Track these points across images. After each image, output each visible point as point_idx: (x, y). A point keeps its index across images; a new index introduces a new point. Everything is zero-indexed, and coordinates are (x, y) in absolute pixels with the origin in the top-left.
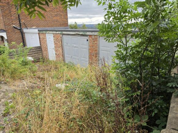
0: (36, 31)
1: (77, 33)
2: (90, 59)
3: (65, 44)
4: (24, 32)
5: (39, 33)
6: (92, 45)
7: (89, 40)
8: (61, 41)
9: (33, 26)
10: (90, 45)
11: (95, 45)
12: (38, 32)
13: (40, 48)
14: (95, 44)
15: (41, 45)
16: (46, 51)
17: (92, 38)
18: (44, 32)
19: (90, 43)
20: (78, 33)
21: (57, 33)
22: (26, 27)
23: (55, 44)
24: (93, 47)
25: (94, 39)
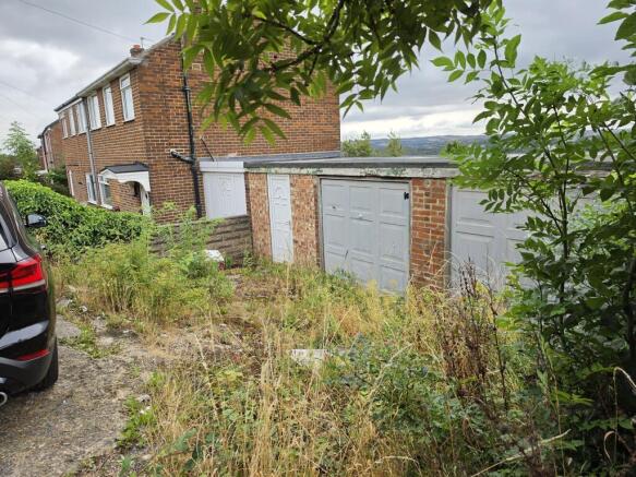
0: (239, 166)
1: (369, 171)
2: (415, 262)
3: (326, 209)
4: (202, 170)
5: (246, 173)
6: (423, 213)
7: (411, 195)
8: (316, 200)
9: (230, 150)
10: (415, 212)
11: (435, 213)
12: (244, 170)
13: (246, 222)
14: (434, 207)
15: (249, 210)
16: (265, 230)
17: (424, 189)
18: (263, 170)
19: (415, 205)
20: (374, 171)
21: (304, 171)
22: (209, 156)
23: (296, 207)
24: (427, 219)
25: (431, 192)
